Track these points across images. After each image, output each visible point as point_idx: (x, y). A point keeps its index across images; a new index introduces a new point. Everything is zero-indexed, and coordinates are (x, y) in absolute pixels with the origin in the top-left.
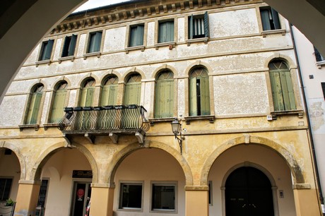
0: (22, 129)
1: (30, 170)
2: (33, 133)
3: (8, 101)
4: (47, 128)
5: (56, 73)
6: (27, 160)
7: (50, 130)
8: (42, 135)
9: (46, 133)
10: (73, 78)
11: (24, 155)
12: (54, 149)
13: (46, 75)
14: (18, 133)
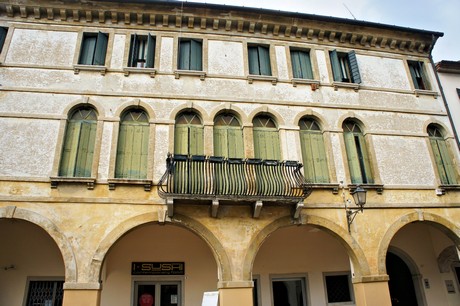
0: (55, 184)
1: (86, 263)
2: (83, 193)
3: (13, 128)
4: (113, 186)
5: (119, 91)
6: (75, 244)
7: (121, 190)
8: (106, 199)
9: (113, 195)
10: (156, 104)
11: (68, 234)
12: (136, 224)
13: (99, 91)
14: (46, 192)
